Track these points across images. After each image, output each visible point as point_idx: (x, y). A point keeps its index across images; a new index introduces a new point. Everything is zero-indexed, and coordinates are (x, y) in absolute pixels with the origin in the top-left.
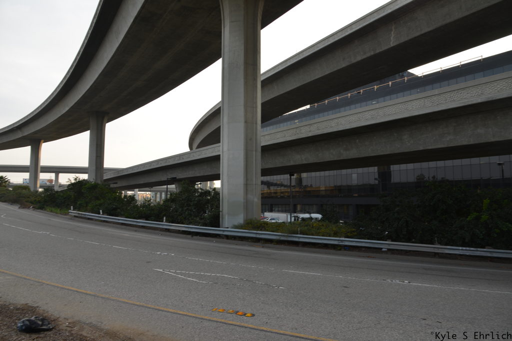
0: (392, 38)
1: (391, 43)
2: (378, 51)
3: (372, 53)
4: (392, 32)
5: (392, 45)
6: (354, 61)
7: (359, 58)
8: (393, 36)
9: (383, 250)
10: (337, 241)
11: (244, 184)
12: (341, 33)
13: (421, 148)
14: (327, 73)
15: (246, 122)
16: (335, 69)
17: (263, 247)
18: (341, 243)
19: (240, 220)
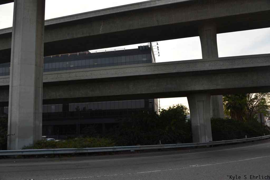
0: (101, 30)
1: (100, 32)
2: (91, 35)
3: (88, 35)
4: (101, 26)
5: (100, 33)
6: (75, 37)
7: (79, 36)
8: (101, 28)
9: (131, 151)
10: (112, 149)
11: (34, 113)
12: (70, 18)
13: (139, 93)
14: (55, 40)
15: (36, 65)
16: (62, 39)
17: (61, 160)
18: (115, 150)
19: (30, 141)
